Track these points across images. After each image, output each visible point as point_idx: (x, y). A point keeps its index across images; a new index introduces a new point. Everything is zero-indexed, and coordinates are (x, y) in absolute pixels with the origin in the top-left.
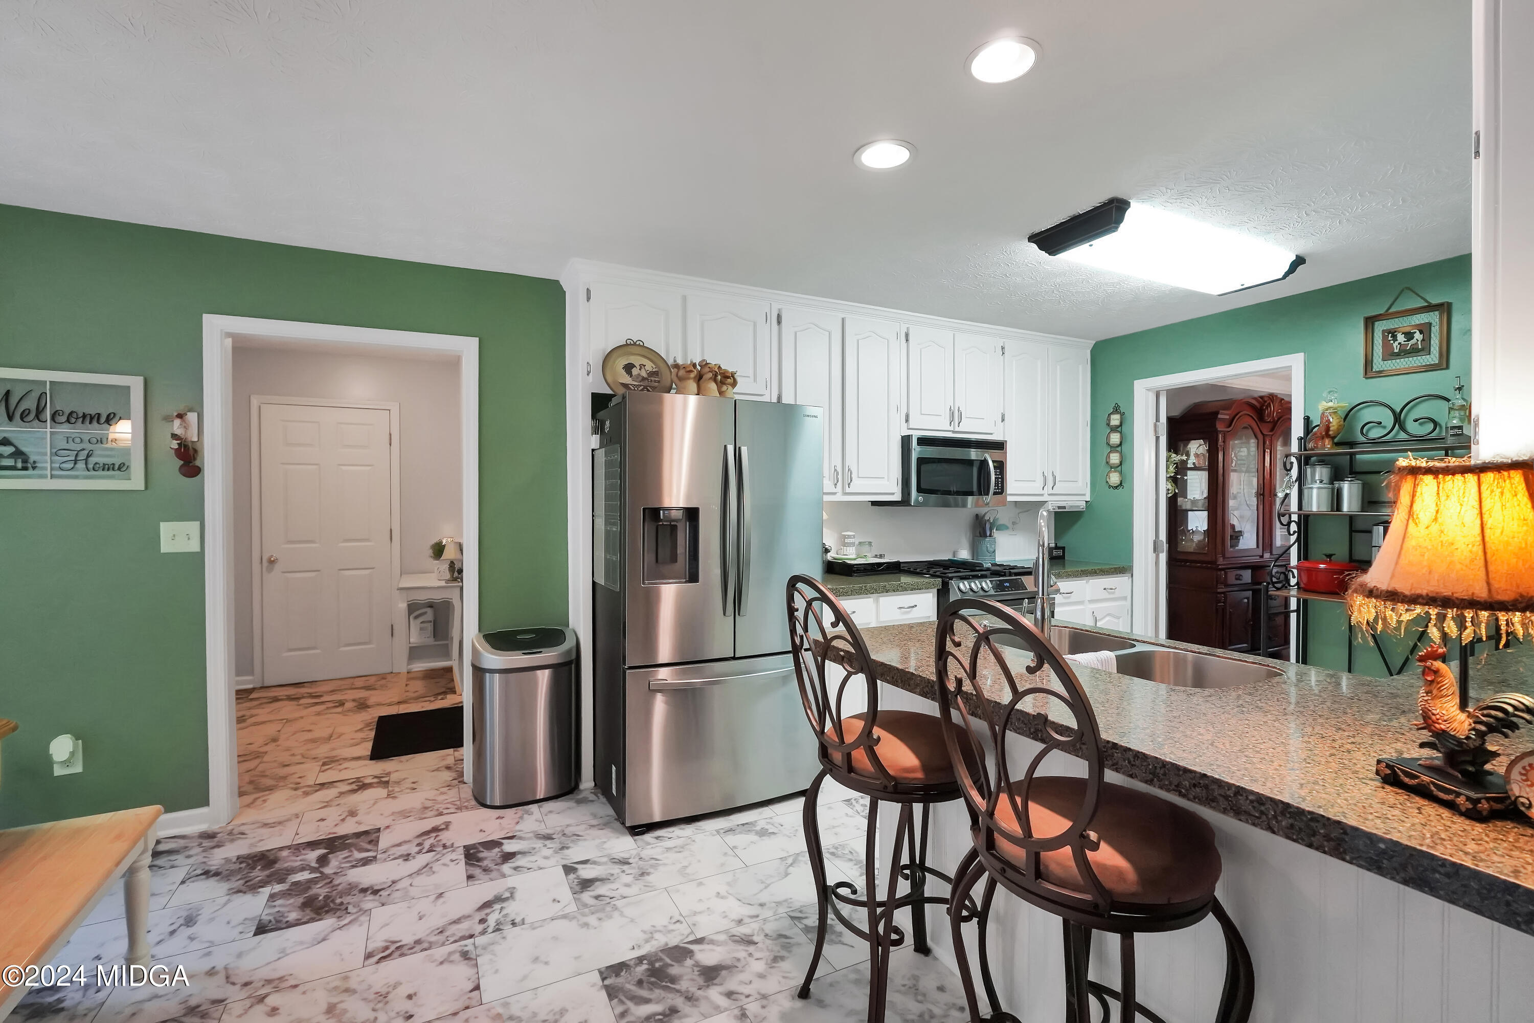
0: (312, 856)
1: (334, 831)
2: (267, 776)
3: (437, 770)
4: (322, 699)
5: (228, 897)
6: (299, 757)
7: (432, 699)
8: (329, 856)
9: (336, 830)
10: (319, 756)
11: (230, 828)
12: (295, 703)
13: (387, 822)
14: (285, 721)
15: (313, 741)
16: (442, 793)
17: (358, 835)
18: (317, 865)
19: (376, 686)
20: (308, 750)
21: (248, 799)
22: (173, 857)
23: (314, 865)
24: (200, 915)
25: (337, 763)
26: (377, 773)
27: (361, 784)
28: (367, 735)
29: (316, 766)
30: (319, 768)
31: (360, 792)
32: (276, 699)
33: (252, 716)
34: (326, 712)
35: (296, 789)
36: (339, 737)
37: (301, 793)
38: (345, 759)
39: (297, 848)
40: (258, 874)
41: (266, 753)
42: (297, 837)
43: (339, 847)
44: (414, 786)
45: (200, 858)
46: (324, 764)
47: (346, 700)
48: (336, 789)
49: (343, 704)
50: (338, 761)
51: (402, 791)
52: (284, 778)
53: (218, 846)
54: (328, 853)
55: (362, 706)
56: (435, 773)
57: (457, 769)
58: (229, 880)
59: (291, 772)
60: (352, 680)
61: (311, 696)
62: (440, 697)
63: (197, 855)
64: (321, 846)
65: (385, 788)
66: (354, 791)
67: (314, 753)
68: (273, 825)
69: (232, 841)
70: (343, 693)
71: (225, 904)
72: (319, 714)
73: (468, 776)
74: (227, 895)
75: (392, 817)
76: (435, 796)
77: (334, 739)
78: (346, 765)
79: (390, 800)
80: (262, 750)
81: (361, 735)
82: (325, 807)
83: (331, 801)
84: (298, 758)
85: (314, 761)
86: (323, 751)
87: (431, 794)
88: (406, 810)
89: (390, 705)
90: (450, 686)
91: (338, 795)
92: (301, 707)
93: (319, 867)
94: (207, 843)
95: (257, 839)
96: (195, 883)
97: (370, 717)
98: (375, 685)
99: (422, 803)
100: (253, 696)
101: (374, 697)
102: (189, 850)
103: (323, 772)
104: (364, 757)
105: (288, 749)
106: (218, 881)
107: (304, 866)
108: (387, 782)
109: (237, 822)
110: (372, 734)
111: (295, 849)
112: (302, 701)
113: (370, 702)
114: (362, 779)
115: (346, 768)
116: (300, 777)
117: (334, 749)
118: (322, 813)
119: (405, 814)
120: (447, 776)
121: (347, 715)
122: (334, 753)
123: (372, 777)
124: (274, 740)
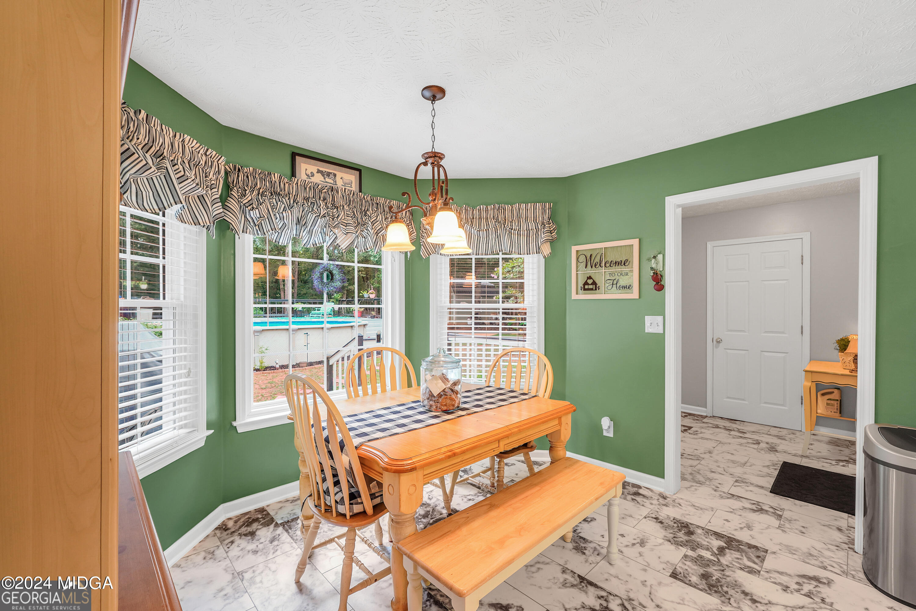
0: (717, 543)
1: (733, 532)
2: (701, 474)
3: (829, 526)
4: (746, 436)
5: (663, 541)
6: (722, 469)
7: (834, 462)
8: (726, 550)
9: (735, 533)
10: (735, 474)
11: (674, 497)
12: (727, 432)
13: (775, 548)
14: (719, 442)
15: (733, 462)
16: (829, 549)
17: (750, 546)
18: (717, 552)
19: (787, 438)
20: (728, 467)
21: (687, 484)
22: (645, 500)
23: (715, 550)
24: (647, 542)
25: (745, 484)
26: (774, 505)
27: (759, 507)
28: (772, 472)
29: (731, 480)
30: (733, 482)
31: (758, 513)
32: (717, 427)
33: (701, 433)
34: (746, 445)
35: (715, 491)
36: (750, 466)
37: (718, 495)
38: (752, 484)
39: (708, 532)
40: (682, 536)
41: (703, 458)
42: (709, 524)
43: (733, 547)
44: (803, 530)
45: (656, 508)
46: (736, 481)
47: (762, 441)
48: (740, 502)
49: (759, 443)
50: (747, 483)
51: (791, 529)
52: (710, 480)
53: (666, 505)
54: (726, 548)
55: (773, 449)
56: (826, 528)
57: (849, 535)
58: (666, 530)
59: (715, 478)
60: (769, 428)
61: (739, 431)
62: (841, 464)
63: (655, 505)
64: (722, 540)
65: (777, 519)
66: (754, 511)
67: (732, 470)
68: (697, 508)
69: (674, 506)
70: (761, 435)
71: (660, 544)
72: (741, 445)
73: (859, 545)
74: (663, 539)
75: (779, 547)
76: (822, 548)
77: (747, 466)
78: (751, 488)
79: (779, 531)
80: (702, 456)
81: (766, 470)
82: (731, 512)
83: (736, 509)
84: (720, 470)
85: (731, 476)
86: (738, 471)
87: (819, 546)
88: (792, 547)
89: (795, 455)
90: (853, 456)
91: (742, 508)
92: (731, 436)
93: (718, 554)
94: (661, 500)
95: (687, 512)
96: (650, 522)
97: (777, 459)
98: (785, 436)
99: (809, 549)
100: (705, 420)
101: (782, 446)
102: (652, 500)
103: (735, 486)
104: (766, 488)
105: (717, 461)
106: (660, 527)
107: (709, 547)
108: (781, 516)
109: (679, 495)
110: (776, 473)
111: (706, 532)
112: (732, 433)
113: (779, 448)
114: (761, 504)
115: (751, 491)
116: (720, 484)
117: (745, 473)
118: (730, 516)
119: (792, 551)
120: (839, 537)
121: (760, 452)
122: (745, 476)
123: (769, 506)
124: (710, 452)
